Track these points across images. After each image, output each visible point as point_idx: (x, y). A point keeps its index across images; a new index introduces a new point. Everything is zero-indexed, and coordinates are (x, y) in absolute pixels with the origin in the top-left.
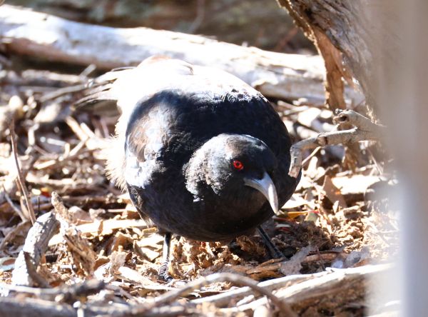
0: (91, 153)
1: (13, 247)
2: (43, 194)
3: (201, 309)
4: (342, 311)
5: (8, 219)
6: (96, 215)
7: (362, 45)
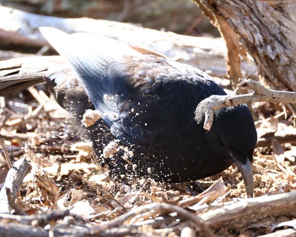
0: (48, 113)
2: (14, 144)
3: (142, 230)
4: (246, 231)
6: (55, 160)
7: (255, 30)
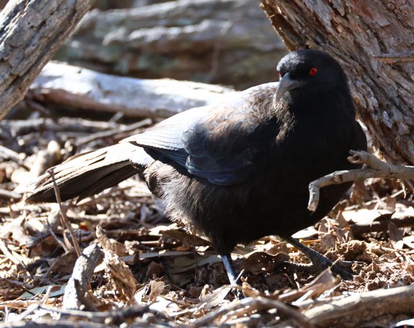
0: (122, 191)
1: (57, 276)
2: (82, 227)
5: (52, 251)
6: (131, 247)
7: (369, 93)
